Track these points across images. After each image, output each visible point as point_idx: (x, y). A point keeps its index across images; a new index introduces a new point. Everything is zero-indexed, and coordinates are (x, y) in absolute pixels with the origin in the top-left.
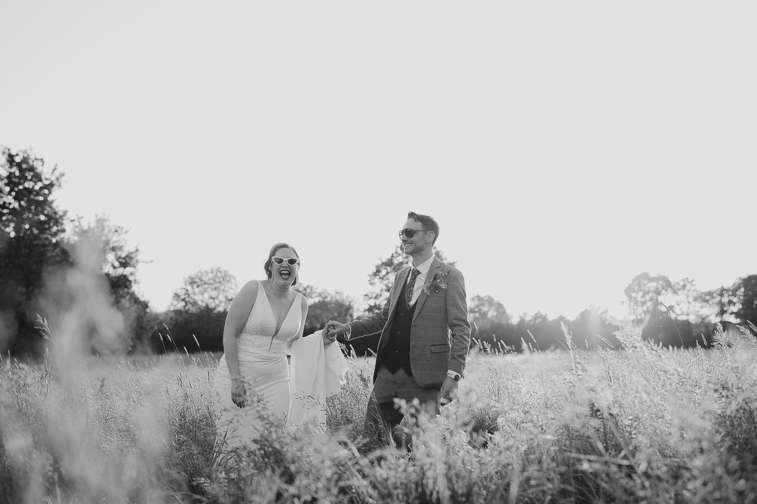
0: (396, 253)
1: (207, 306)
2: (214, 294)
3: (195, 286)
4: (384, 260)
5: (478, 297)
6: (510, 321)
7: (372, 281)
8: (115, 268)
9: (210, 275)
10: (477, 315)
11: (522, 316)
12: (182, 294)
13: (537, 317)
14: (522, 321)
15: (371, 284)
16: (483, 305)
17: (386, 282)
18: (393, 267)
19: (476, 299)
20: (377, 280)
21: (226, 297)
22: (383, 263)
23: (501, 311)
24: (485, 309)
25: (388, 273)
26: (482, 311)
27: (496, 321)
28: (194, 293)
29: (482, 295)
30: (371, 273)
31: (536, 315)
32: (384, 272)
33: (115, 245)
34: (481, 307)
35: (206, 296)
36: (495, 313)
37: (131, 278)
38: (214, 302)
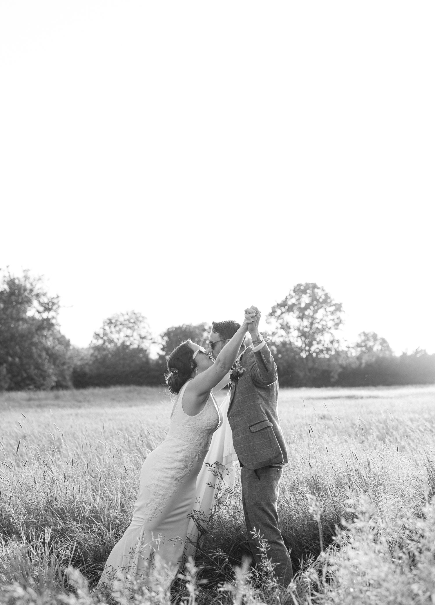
0: (290, 295)
1: (123, 344)
2: (129, 332)
3: (113, 326)
4: (280, 302)
5: (364, 333)
6: (393, 354)
7: (268, 321)
8: (39, 312)
9: (126, 317)
10: (364, 349)
11: (405, 351)
12: (101, 332)
13: (417, 352)
14: (404, 354)
15: (268, 323)
16: (368, 340)
17: (280, 321)
18: (287, 307)
19: (362, 335)
20: (273, 320)
21: (140, 335)
22: (278, 305)
23: (385, 345)
24: (370, 344)
25: (282, 313)
26: (368, 346)
27: (381, 355)
28: (111, 332)
29: (367, 332)
30: (268, 313)
31: (417, 349)
32: (279, 312)
33: (39, 292)
34: (367, 342)
35: (122, 335)
36: (380, 347)
37: (53, 321)
38: (129, 340)
